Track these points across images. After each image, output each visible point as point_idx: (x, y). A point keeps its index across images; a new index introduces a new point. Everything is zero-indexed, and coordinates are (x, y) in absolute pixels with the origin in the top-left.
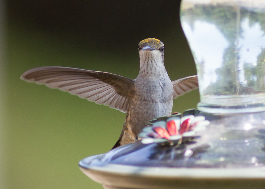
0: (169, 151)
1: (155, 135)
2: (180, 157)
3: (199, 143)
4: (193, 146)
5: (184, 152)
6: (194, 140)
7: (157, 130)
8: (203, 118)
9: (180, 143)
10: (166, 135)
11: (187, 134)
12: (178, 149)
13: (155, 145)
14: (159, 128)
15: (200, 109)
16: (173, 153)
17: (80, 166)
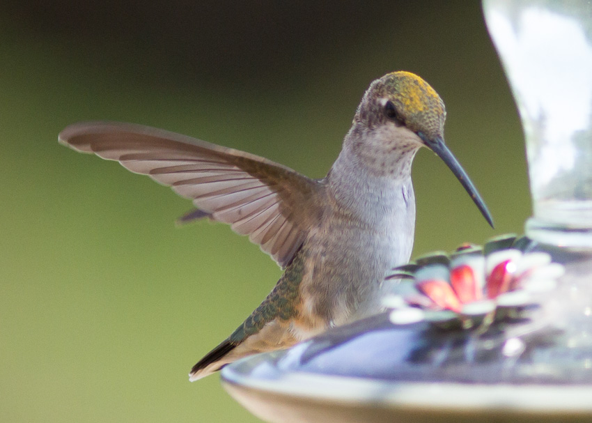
0: (460, 343)
1: (423, 301)
2: (490, 357)
3: (537, 323)
4: (523, 330)
5: (502, 345)
6: (525, 315)
7: (427, 288)
8: (544, 258)
9: (488, 321)
10: (451, 301)
11: (507, 299)
12: (485, 336)
13: (424, 327)
14: (432, 282)
15: (531, 234)
16: (471, 348)
17: (223, 379)
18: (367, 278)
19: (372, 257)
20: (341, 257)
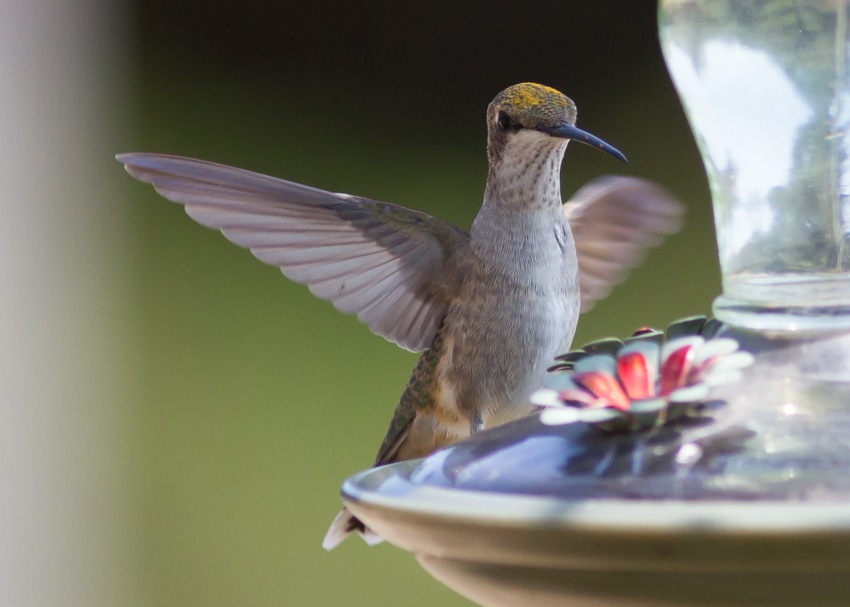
3: (722, 423)
4: (702, 433)
5: (677, 450)
6: (706, 414)
7: (586, 382)
8: (731, 345)
9: (660, 421)
10: (618, 397)
11: (683, 395)
12: (654, 441)
14: (594, 375)
17: (345, 495)
18: (516, 357)
19: (520, 331)
20: (483, 332)
